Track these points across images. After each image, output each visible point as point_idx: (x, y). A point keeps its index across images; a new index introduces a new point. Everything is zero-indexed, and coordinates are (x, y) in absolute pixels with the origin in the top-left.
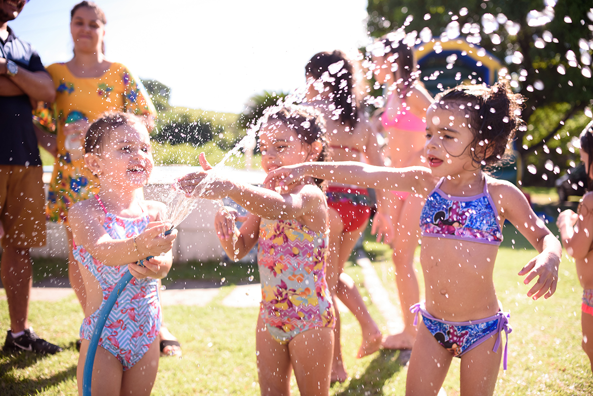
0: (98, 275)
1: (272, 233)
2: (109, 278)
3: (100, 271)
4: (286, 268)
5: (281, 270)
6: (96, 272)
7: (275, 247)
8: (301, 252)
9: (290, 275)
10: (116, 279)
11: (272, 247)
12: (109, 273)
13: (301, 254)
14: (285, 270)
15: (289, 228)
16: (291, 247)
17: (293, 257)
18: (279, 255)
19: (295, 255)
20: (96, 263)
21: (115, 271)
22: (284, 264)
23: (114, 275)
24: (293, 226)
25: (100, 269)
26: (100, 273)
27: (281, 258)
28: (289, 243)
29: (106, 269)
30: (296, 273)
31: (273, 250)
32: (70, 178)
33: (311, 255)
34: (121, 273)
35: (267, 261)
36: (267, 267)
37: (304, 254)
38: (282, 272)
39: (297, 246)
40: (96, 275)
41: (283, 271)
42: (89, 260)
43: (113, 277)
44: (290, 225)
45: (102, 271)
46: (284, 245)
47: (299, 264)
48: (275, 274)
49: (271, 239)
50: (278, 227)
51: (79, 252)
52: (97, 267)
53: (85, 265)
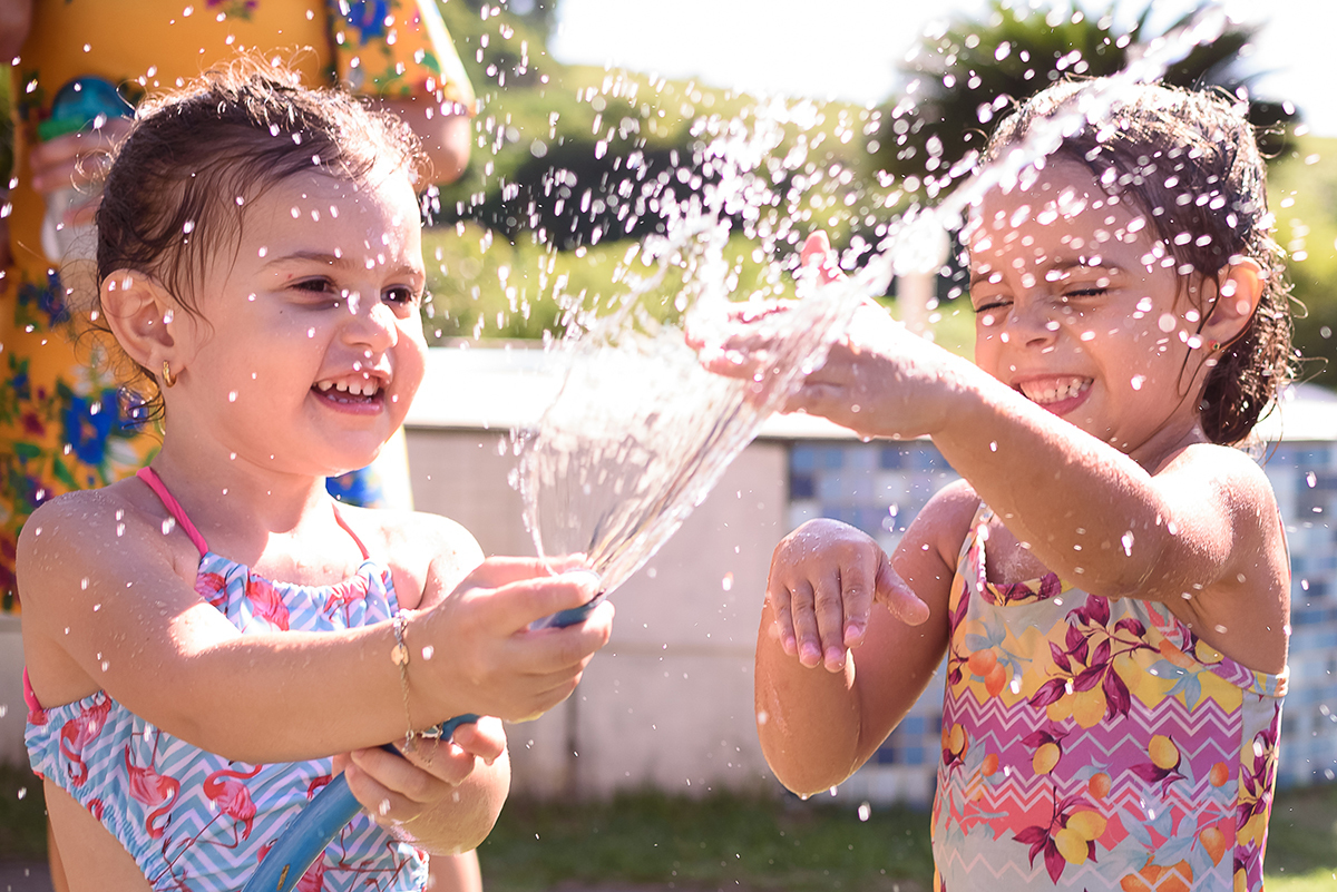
0: (149, 854)
1: (1043, 669)
2: (200, 867)
3: (161, 831)
4: (1115, 833)
5: (1091, 844)
6: (142, 838)
7: (1063, 734)
8: (1187, 756)
9: (1132, 870)
10: (233, 872)
11: (1044, 737)
12: (204, 844)
13: (1185, 769)
14: (1110, 846)
15: (1136, 646)
16: (1145, 738)
17: (1153, 781)
18: (1084, 775)
19: (1157, 774)
20: (142, 791)
21: (231, 832)
22: (1109, 815)
23: (225, 852)
24: (1155, 635)
25: (159, 823)
26: (160, 844)
27: (1094, 786)
28: (1131, 712)
29: (189, 822)
30: (1160, 857)
31: (1050, 755)
32: (64, 391)
33: (1230, 771)
34: (256, 846)
35: (1009, 803)
36: (1010, 833)
37: (1199, 769)
38: (1092, 856)
39: (1171, 731)
40: (141, 851)
41: (1099, 849)
42: (109, 778)
43: (219, 860)
44: (1141, 631)
45: (169, 832)
46: (1108, 728)
47: (1177, 815)
48: (1056, 865)
49: (1034, 702)
50: (1078, 645)
51: (57, 734)
52: (148, 812)
53: (84, 802)
